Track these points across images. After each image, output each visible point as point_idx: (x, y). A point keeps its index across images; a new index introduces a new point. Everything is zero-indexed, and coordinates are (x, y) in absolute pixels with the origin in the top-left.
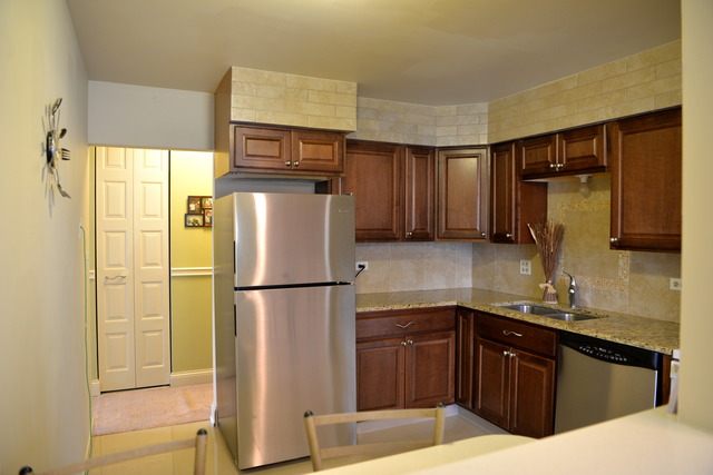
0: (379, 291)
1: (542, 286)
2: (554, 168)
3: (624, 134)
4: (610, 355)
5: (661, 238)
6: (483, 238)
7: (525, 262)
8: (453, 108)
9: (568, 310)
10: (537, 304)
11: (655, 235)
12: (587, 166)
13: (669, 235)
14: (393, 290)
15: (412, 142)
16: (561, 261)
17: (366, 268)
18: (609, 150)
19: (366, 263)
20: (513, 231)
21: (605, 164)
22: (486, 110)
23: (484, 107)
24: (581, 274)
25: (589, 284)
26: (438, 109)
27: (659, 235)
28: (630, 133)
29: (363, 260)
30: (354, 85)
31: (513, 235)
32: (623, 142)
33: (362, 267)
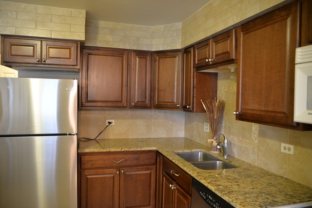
0: (121, 137)
1: (209, 141)
2: (209, 61)
3: (244, 34)
4: (214, 203)
5: (264, 113)
6: (178, 108)
7: (207, 123)
8: (162, 27)
9: (221, 158)
10: (207, 152)
11: (259, 110)
12: (224, 59)
13: (268, 111)
14: (131, 137)
15: (135, 48)
16: (223, 125)
17: (113, 124)
18: (236, 47)
19: (113, 121)
20: (191, 104)
21: (234, 58)
22: (181, 27)
23: (179, 25)
24: (233, 135)
25: (236, 141)
26: (153, 27)
27: (262, 111)
28: (247, 33)
29: (111, 119)
30: (84, 12)
31: (191, 107)
32: (243, 40)
33: (110, 123)
